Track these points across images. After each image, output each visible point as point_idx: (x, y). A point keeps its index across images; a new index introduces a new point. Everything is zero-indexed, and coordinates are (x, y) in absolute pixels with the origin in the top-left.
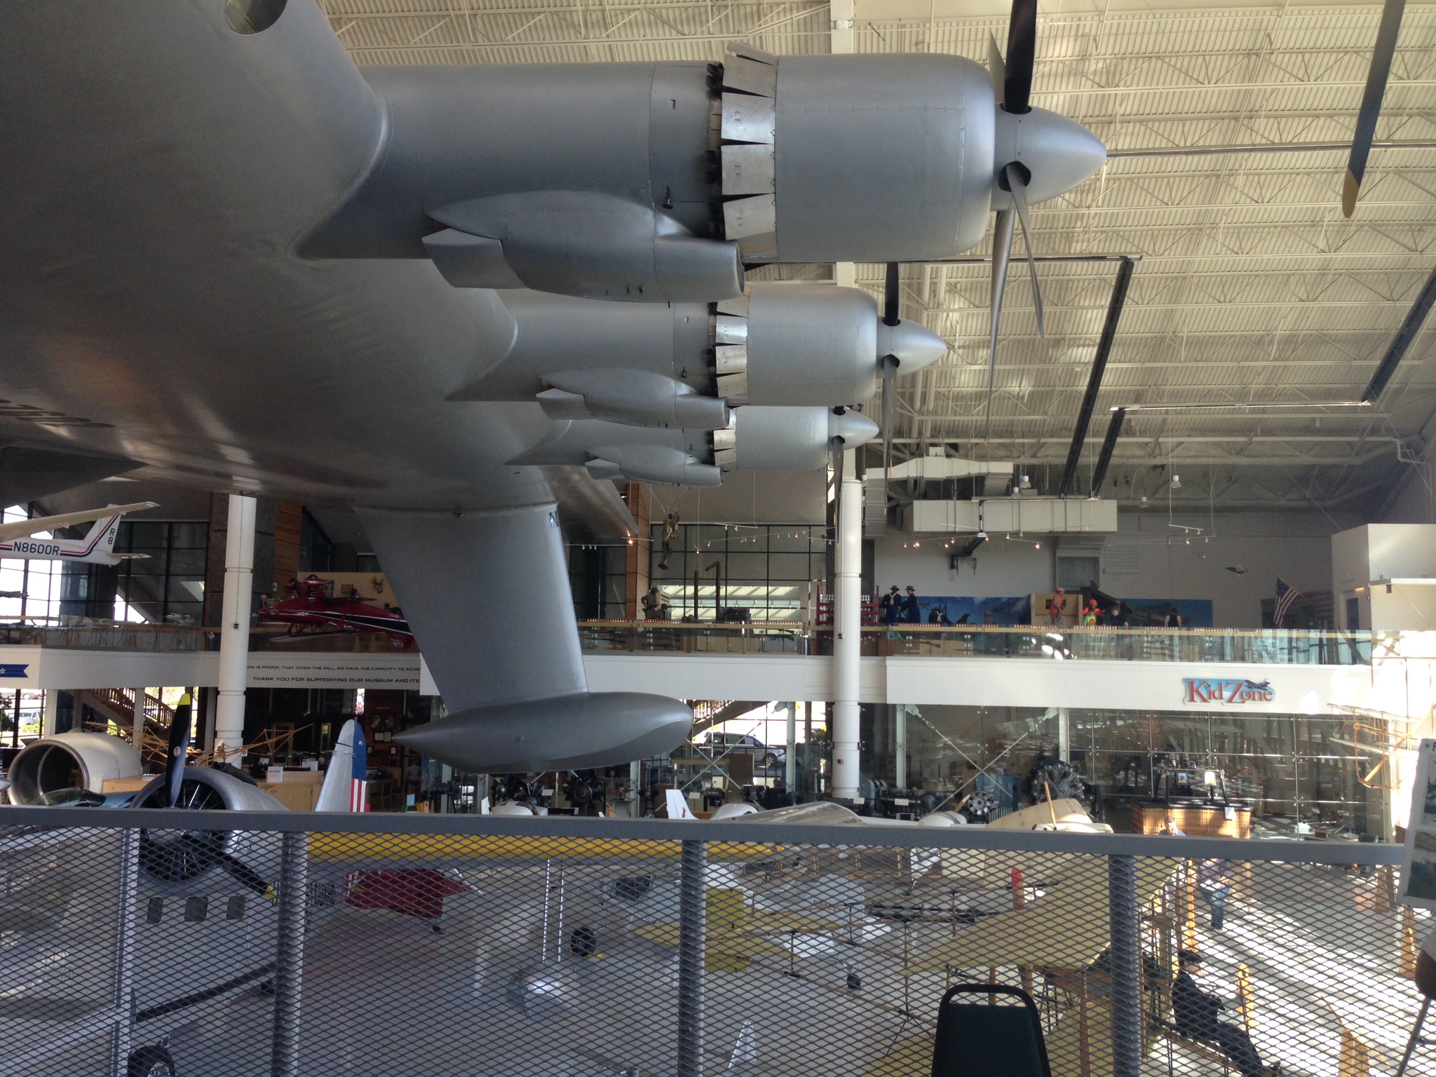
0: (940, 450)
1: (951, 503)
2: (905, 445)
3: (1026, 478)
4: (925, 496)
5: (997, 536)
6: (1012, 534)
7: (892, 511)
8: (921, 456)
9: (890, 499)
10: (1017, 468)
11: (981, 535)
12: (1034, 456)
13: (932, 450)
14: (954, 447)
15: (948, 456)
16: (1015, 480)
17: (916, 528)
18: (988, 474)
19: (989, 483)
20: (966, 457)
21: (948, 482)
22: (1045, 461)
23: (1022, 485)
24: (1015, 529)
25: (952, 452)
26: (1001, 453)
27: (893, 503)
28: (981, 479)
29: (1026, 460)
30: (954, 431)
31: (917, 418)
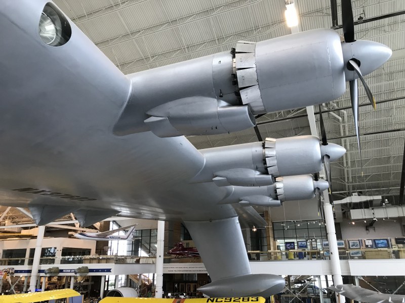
0: (356, 194)
1: (363, 210)
2: (344, 193)
3: (387, 200)
4: (354, 208)
5: (380, 220)
6: (385, 218)
7: (344, 213)
8: (350, 196)
9: (342, 210)
10: (382, 197)
11: (374, 219)
12: (388, 193)
13: (353, 194)
14: (361, 192)
15: (359, 195)
16: (383, 201)
17: (352, 218)
18: (374, 200)
19: (374, 203)
20: (365, 195)
21: (361, 203)
22: (392, 194)
23: (386, 202)
24: (386, 216)
25: (360, 194)
26: (377, 193)
27: (344, 211)
28: (371, 201)
29: (385, 195)
30: (360, 187)
31: (347, 184)
